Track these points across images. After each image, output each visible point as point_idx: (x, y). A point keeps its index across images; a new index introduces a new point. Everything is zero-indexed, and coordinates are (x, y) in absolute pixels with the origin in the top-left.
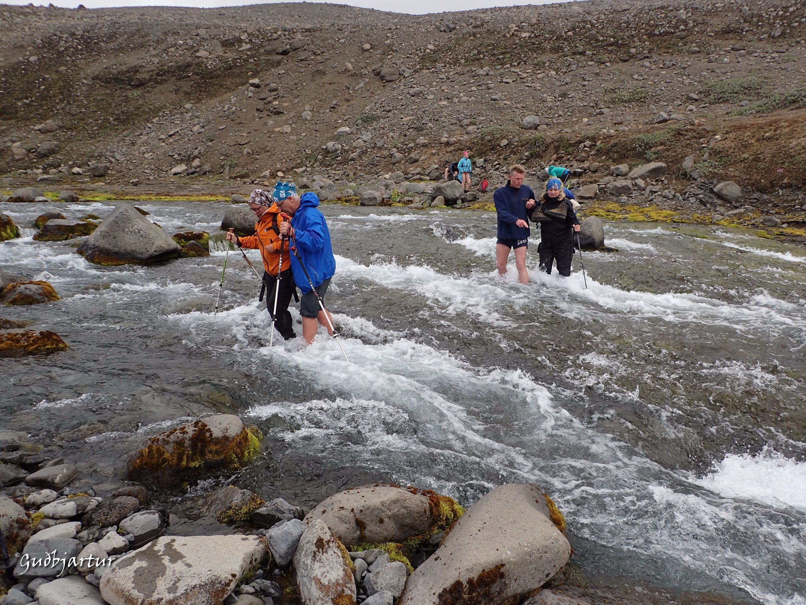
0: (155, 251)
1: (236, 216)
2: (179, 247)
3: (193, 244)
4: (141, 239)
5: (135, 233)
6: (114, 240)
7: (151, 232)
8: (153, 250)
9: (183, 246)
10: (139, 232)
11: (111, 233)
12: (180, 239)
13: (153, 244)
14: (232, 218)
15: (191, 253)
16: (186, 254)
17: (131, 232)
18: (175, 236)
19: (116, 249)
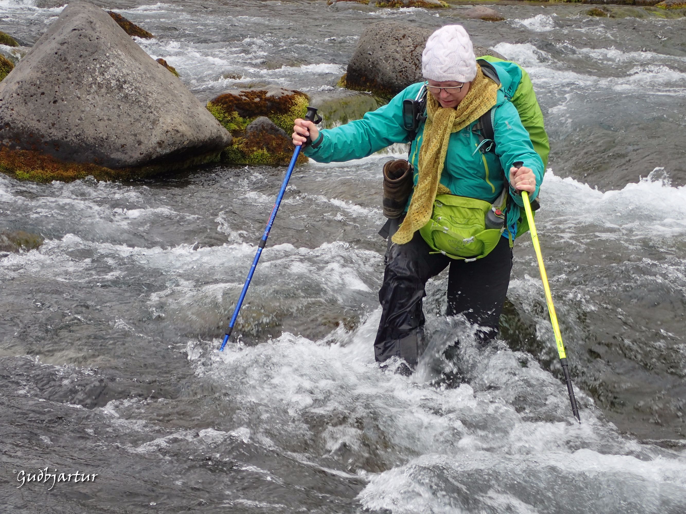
0: (160, 144)
1: (391, 47)
2: (225, 134)
3: (262, 128)
4: (124, 107)
5: (109, 89)
6: (53, 109)
7: (153, 87)
8: (154, 140)
9: (235, 133)
10: (120, 88)
11: (46, 87)
12: (229, 110)
13: (154, 122)
14: (380, 54)
15: (258, 152)
16: (244, 155)
17: (100, 86)
18: (216, 102)
19: (57, 134)
